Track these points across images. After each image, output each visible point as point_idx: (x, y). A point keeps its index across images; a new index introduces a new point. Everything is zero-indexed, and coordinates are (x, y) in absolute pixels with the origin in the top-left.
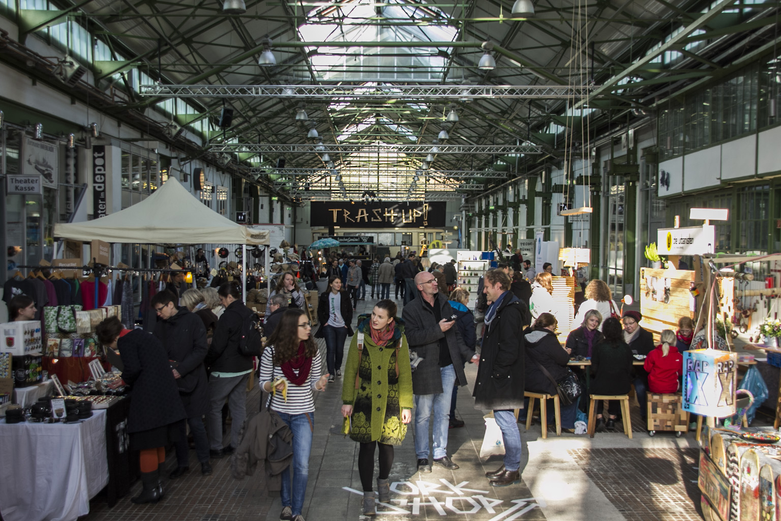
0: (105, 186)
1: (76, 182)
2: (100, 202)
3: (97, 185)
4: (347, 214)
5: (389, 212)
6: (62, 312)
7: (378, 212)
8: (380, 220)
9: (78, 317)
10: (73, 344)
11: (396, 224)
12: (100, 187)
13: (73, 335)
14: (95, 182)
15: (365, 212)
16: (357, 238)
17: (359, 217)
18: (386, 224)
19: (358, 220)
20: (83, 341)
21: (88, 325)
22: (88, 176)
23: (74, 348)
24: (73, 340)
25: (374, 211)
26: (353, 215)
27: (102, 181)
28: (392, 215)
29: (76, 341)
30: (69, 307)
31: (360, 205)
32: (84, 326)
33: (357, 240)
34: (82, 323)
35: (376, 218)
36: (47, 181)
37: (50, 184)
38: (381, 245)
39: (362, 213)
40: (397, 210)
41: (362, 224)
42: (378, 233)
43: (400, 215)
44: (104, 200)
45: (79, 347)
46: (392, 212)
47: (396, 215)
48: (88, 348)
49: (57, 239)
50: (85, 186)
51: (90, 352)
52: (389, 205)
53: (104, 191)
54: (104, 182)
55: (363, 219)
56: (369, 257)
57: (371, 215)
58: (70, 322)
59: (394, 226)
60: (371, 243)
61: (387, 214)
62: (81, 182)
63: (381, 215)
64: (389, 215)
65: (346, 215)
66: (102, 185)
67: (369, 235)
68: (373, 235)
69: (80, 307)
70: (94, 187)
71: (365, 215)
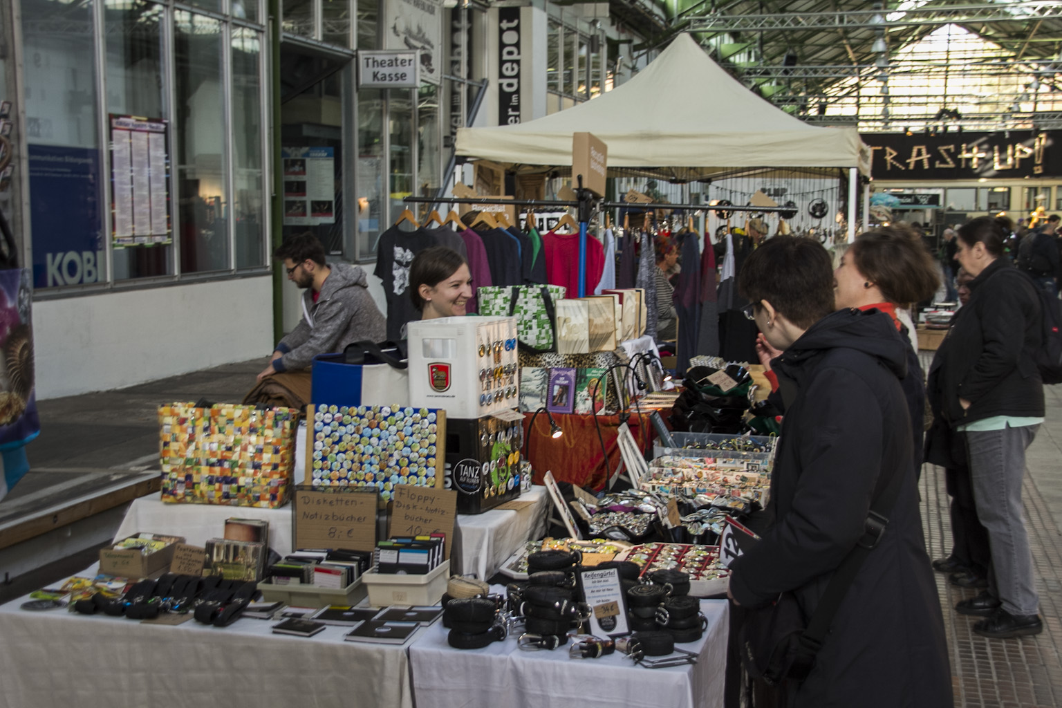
0: (519, 83)
1: (470, 76)
2: (511, 113)
3: (505, 82)
4: (890, 155)
5: (969, 150)
6: (520, 302)
7: (948, 151)
8: (951, 165)
9: (560, 313)
10: (549, 381)
11: (982, 172)
12: (510, 85)
13: (547, 358)
14: (502, 76)
15: (924, 151)
16: (909, 196)
17: (912, 161)
18: (964, 172)
19: (912, 167)
20: (572, 373)
21: (584, 335)
22: (488, 66)
23: (550, 390)
24: (549, 371)
25: (942, 149)
26: (903, 156)
27: (515, 73)
28: (975, 155)
29: (554, 373)
30: (536, 289)
31: (919, 138)
32: (574, 337)
33: (909, 200)
34: (570, 331)
35: (944, 161)
36: (424, 68)
37: (429, 75)
38: (951, 209)
39: (919, 153)
40: (985, 146)
41: (919, 173)
42: (945, 189)
43: (990, 155)
44: (517, 108)
45: (565, 388)
46: (975, 150)
47: (982, 155)
48: (585, 393)
49: (462, 160)
50: (485, 83)
51: (589, 403)
52: (971, 137)
53: (518, 92)
54: (518, 76)
55: (919, 164)
56: (931, 231)
57: (936, 156)
58: (540, 326)
59: (978, 176)
60: (934, 207)
61: (965, 155)
62: (477, 77)
63: (954, 156)
64: (968, 155)
65: (888, 158)
66: (515, 81)
67: (932, 192)
68: (940, 192)
69: (562, 289)
70: (501, 85)
71: (925, 156)
